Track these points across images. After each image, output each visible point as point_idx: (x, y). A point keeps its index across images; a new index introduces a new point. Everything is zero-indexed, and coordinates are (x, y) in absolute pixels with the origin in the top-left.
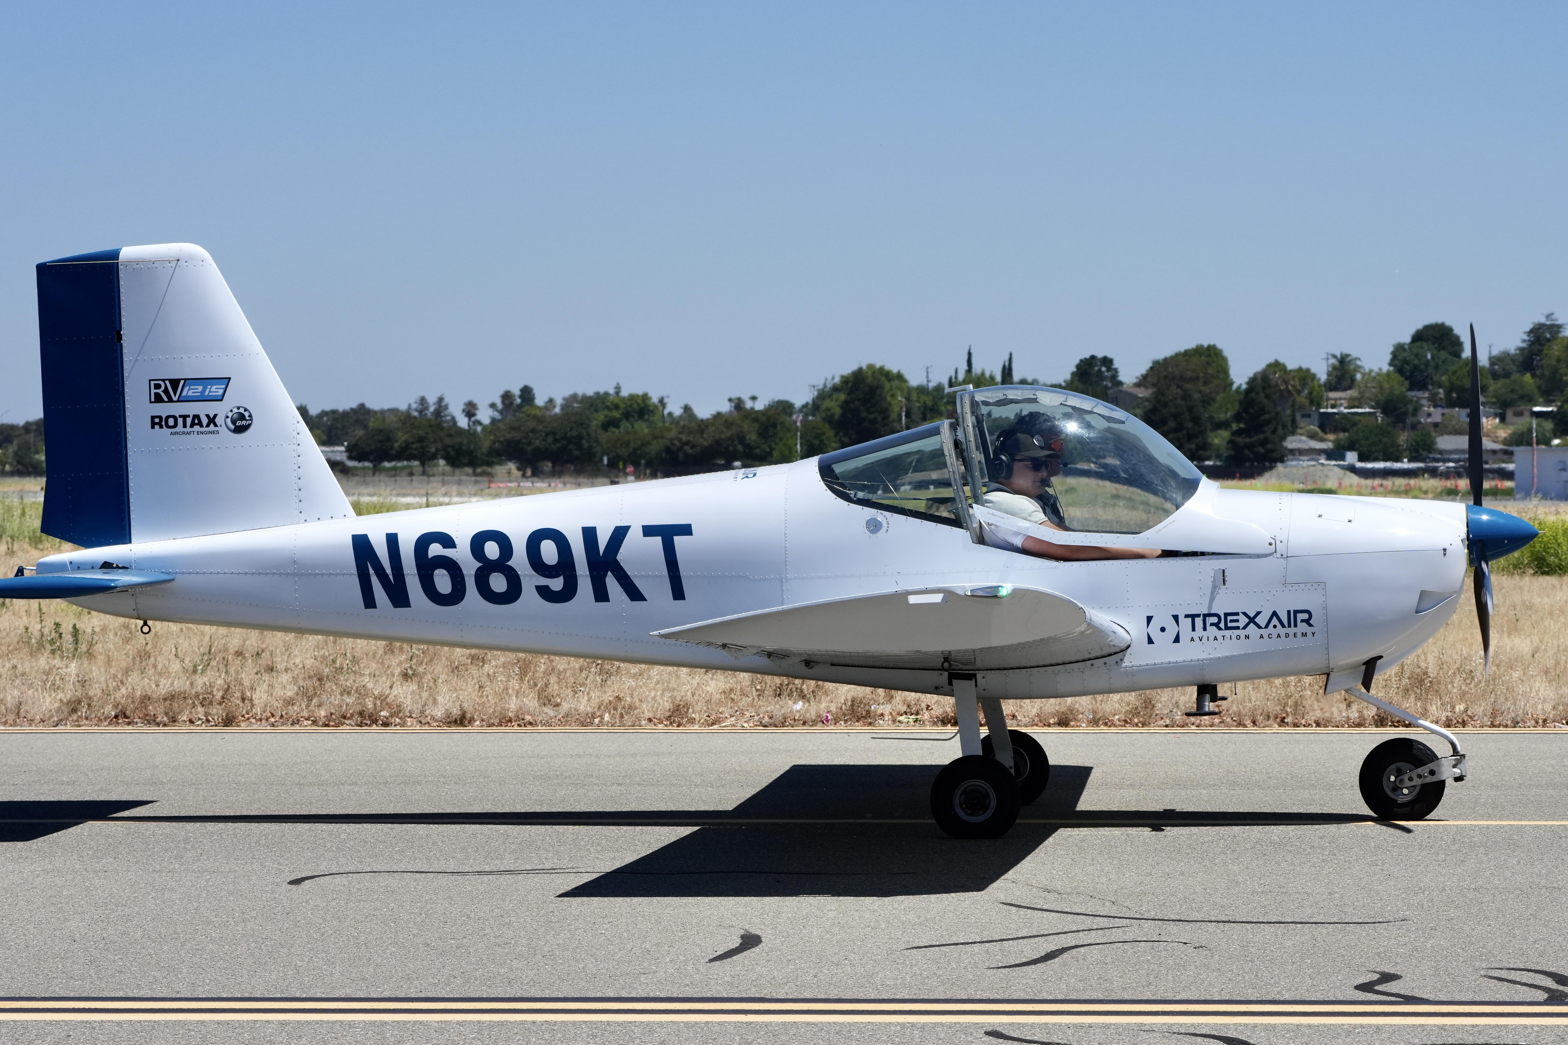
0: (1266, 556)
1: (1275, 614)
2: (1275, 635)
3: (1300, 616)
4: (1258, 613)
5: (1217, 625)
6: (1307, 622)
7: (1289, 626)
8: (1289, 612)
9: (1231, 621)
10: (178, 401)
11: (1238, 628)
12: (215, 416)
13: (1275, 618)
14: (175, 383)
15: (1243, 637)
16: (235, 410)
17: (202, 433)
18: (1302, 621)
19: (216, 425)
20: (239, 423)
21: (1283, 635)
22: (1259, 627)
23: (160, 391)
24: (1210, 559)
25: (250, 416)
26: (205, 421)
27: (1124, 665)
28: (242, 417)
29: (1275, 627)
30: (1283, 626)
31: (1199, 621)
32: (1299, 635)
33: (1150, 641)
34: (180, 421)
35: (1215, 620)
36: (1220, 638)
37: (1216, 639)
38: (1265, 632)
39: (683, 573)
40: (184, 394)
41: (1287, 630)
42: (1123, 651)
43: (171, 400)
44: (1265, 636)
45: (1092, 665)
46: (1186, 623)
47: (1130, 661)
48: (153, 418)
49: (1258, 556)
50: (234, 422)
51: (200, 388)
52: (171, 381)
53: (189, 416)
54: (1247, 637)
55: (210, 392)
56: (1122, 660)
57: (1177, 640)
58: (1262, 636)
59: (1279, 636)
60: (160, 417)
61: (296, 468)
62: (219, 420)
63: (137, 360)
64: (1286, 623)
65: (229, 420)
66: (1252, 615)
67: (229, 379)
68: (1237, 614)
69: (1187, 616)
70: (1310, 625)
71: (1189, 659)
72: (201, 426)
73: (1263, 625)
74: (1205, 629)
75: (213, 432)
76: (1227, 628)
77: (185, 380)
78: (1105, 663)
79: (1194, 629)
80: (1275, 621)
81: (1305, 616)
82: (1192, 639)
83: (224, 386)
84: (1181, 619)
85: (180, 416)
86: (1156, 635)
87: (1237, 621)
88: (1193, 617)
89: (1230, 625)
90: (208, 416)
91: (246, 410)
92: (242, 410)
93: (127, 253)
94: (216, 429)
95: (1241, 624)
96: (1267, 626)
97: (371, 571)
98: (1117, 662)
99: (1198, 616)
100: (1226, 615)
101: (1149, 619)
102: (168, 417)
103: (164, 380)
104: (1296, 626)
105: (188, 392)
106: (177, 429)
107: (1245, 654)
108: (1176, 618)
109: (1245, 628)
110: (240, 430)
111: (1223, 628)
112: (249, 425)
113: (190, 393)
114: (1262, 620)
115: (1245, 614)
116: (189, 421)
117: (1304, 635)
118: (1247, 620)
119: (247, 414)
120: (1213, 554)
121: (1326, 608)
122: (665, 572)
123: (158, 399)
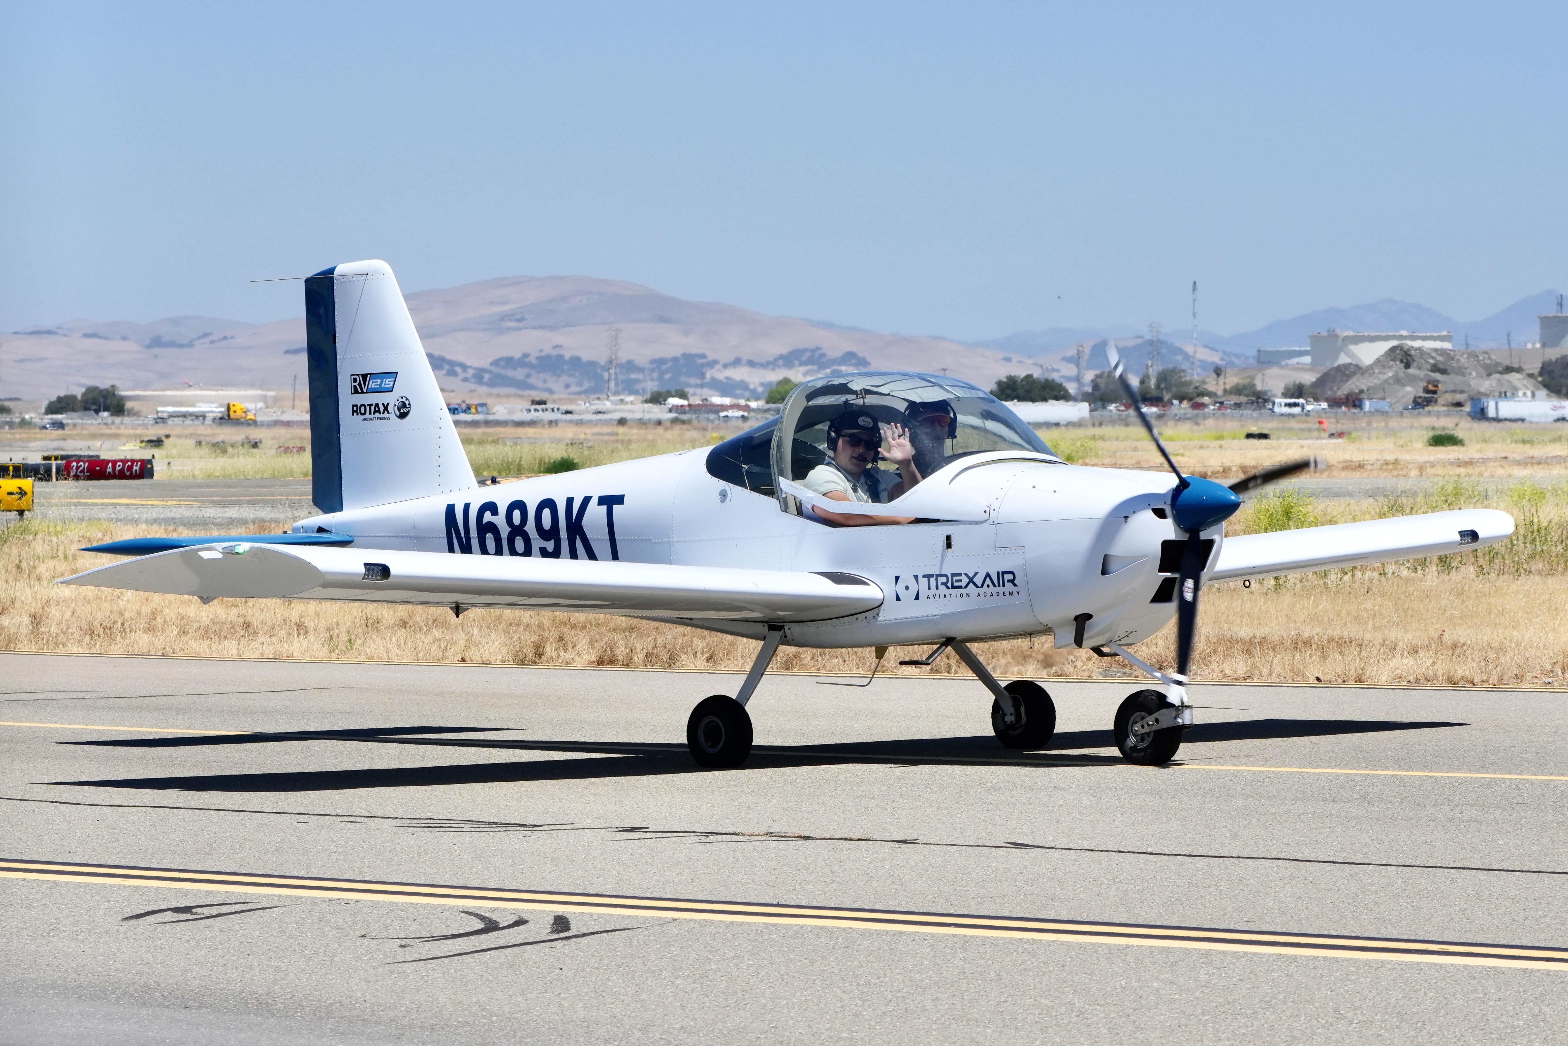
0: (982, 522)
1: (988, 575)
2: (989, 594)
3: (1008, 577)
4: (976, 574)
5: (945, 584)
6: (1012, 581)
7: (999, 586)
8: (998, 573)
9: (957, 581)
10: (367, 392)
11: (960, 587)
12: (388, 404)
13: (988, 578)
14: (364, 376)
15: (965, 595)
16: (400, 400)
17: (380, 419)
18: (1009, 581)
19: (388, 413)
20: (402, 410)
21: (995, 594)
22: (977, 586)
23: (356, 384)
24: (941, 525)
25: (409, 404)
26: (382, 409)
27: (879, 619)
28: (404, 405)
29: (988, 586)
30: (995, 586)
31: (933, 580)
32: (1007, 594)
33: (898, 599)
34: (368, 408)
35: (944, 580)
36: (948, 596)
37: (945, 596)
38: (981, 591)
39: (617, 537)
40: (370, 387)
41: (997, 589)
42: (878, 607)
43: (362, 392)
44: (982, 594)
45: (857, 619)
46: (923, 582)
47: (885, 615)
48: (353, 406)
49: (976, 523)
50: (399, 410)
51: (379, 381)
52: (362, 375)
53: (372, 405)
54: (968, 595)
55: (385, 384)
56: (878, 614)
57: (917, 598)
58: (979, 595)
59: (992, 595)
60: (356, 406)
61: (438, 448)
62: (390, 408)
63: (344, 358)
64: (996, 583)
65: (396, 408)
66: (971, 576)
67: (397, 373)
68: (960, 575)
69: (924, 576)
70: (1015, 585)
71: (926, 615)
72: (380, 413)
73: (979, 585)
74: (937, 588)
75: (386, 418)
76: (954, 587)
77: (371, 374)
78: (866, 618)
79: (929, 589)
80: (988, 581)
81: (1010, 577)
82: (928, 597)
83: (393, 379)
84: (920, 578)
85: (368, 405)
86: (902, 593)
87: (960, 581)
88: (928, 577)
89: (955, 584)
90: (383, 404)
91: (407, 399)
92: (404, 400)
93: (341, 269)
94: (388, 415)
95: (963, 584)
96: (982, 586)
97: (454, 535)
98: (874, 617)
99: (932, 576)
100: (953, 575)
101: (897, 578)
102: (362, 405)
103: (358, 375)
104: (1004, 586)
105: (373, 384)
106: (367, 415)
107: (967, 611)
108: (916, 577)
109: (966, 587)
110: (403, 416)
111: (950, 587)
112: (409, 411)
113: (373, 386)
114: (978, 580)
115: (966, 574)
116: (373, 408)
117: (1011, 594)
118: (968, 580)
119: (407, 402)
120: (944, 521)
121: (1025, 570)
122: (607, 537)
123: (356, 392)
